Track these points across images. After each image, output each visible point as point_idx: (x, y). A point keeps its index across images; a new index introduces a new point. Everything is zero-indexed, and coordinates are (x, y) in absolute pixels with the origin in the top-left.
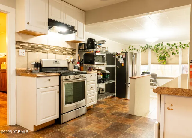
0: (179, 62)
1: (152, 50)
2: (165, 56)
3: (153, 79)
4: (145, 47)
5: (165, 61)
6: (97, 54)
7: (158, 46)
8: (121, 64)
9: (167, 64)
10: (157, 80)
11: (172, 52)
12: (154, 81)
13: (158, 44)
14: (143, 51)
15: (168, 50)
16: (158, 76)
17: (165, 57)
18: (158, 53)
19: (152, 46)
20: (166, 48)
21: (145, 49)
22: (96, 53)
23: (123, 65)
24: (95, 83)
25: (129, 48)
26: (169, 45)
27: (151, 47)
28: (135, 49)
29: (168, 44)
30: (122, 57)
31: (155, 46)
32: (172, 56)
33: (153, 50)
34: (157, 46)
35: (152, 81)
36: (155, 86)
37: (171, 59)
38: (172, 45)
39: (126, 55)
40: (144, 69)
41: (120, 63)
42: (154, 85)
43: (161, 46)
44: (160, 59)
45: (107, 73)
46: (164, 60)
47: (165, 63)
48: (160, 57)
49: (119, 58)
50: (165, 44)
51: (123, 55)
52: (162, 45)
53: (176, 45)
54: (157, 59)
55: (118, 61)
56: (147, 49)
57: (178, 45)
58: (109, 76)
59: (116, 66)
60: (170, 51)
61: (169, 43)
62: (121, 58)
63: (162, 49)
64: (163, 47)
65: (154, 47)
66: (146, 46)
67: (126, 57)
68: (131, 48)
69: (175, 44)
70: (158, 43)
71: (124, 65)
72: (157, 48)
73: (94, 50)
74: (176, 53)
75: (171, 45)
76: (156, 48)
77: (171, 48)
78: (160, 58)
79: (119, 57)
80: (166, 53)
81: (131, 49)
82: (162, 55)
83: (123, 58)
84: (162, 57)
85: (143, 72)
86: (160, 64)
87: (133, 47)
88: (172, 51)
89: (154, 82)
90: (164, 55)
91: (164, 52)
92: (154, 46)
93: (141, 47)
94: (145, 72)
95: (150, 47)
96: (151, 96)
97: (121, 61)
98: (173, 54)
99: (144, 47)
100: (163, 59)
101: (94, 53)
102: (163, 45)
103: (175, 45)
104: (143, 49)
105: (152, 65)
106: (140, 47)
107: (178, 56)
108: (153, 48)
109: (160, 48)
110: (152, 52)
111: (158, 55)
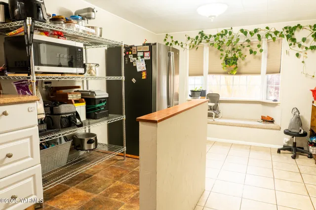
0: (260, 69)
1: (211, 44)
2: (237, 56)
3: (212, 104)
4: (197, 37)
5: (237, 67)
6: (37, 36)
7: (222, 35)
8: (141, 72)
9: (238, 73)
10: (220, 105)
11: (248, 49)
12: (215, 108)
13: (222, 31)
14: (193, 46)
15: (241, 45)
16: (221, 98)
17: (236, 59)
18: (222, 50)
19: (210, 36)
20: (238, 40)
21: (197, 43)
22: (32, 33)
23: (144, 76)
24: (31, 137)
25: (165, 40)
26: (245, 33)
27: (208, 37)
28: (176, 42)
29: (242, 31)
30: (142, 57)
31: (218, 35)
32: (249, 57)
33: (213, 44)
34: (220, 37)
35: (211, 108)
36: (216, 117)
37: (246, 64)
38: (251, 33)
39: (151, 51)
40: (196, 83)
41: (139, 70)
42: (214, 115)
43: (228, 34)
44: (226, 64)
45: (96, 97)
46: (234, 66)
47: (235, 72)
48: (225, 58)
49: (135, 59)
50: (236, 31)
51: (144, 52)
52: (230, 33)
53: (260, 33)
54: (220, 64)
55: (134, 65)
56: (201, 42)
57: (262, 33)
58: (104, 104)
59: (123, 78)
60: (246, 46)
61: (245, 28)
62: (139, 58)
63: (230, 42)
64: (233, 38)
65: (214, 38)
66: (200, 36)
67: (151, 55)
68: (169, 40)
69: (256, 31)
70: (223, 29)
71: (147, 76)
72: (221, 40)
73: (25, 22)
74: (258, 50)
75: (248, 33)
76: (219, 41)
77: (248, 41)
78: (226, 61)
79: (135, 56)
80: (238, 50)
81: (168, 43)
82: (230, 56)
83: (145, 58)
84: (230, 59)
85: (194, 89)
86: (226, 73)
87: (172, 37)
88: (249, 46)
89: (214, 110)
90: (235, 54)
91: (233, 49)
92: (215, 36)
93: (189, 38)
94: (197, 90)
95: (206, 37)
96: (209, 139)
97: (140, 66)
98: (251, 52)
99: (195, 37)
100: (232, 64)
101: (26, 33)
102: (233, 34)
103: (257, 34)
104: (193, 43)
105: (211, 76)
106: (186, 38)
107: (260, 58)
108: (212, 39)
109: (226, 39)
110: (210, 50)
111: (222, 55)
